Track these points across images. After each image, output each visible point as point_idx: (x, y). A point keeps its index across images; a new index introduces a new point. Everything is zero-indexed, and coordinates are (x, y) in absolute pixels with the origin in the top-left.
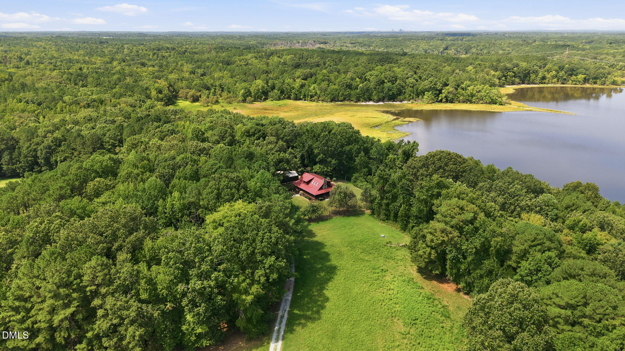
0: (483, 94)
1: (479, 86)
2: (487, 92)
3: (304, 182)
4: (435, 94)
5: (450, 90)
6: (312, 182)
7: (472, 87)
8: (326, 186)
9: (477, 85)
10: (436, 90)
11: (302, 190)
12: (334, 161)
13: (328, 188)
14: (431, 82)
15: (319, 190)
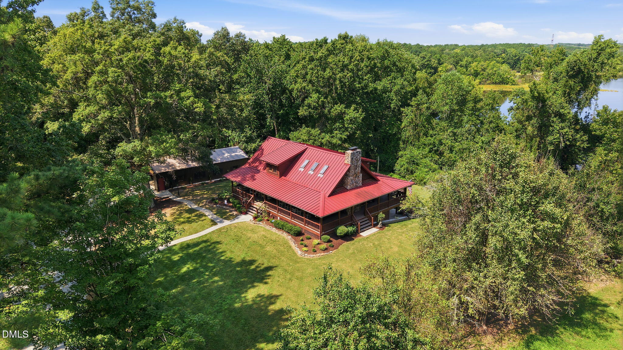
0: (489, 71)
1: (482, 63)
2: (495, 69)
3: (269, 166)
4: (430, 73)
5: (448, 68)
6: (301, 166)
7: (475, 64)
8: (356, 176)
9: (480, 61)
10: (432, 68)
11: (260, 197)
12: (352, 113)
13: (364, 185)
14: (424, 58)
15: (333, 193)
